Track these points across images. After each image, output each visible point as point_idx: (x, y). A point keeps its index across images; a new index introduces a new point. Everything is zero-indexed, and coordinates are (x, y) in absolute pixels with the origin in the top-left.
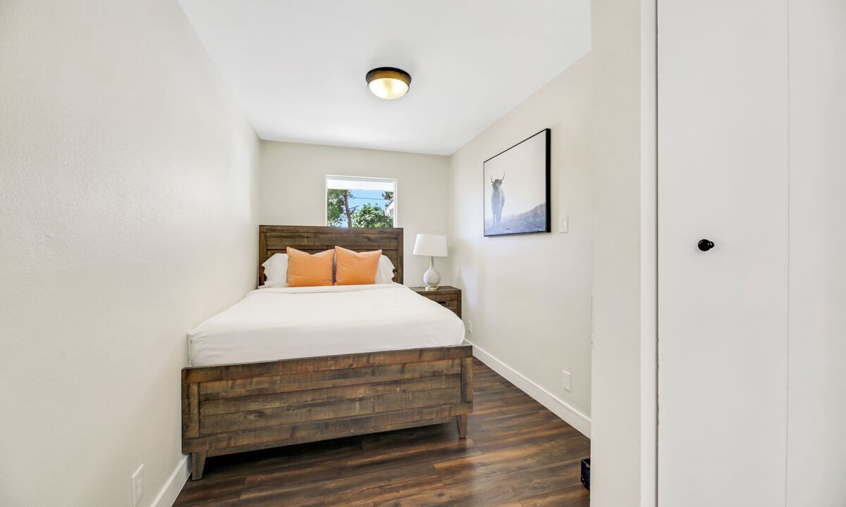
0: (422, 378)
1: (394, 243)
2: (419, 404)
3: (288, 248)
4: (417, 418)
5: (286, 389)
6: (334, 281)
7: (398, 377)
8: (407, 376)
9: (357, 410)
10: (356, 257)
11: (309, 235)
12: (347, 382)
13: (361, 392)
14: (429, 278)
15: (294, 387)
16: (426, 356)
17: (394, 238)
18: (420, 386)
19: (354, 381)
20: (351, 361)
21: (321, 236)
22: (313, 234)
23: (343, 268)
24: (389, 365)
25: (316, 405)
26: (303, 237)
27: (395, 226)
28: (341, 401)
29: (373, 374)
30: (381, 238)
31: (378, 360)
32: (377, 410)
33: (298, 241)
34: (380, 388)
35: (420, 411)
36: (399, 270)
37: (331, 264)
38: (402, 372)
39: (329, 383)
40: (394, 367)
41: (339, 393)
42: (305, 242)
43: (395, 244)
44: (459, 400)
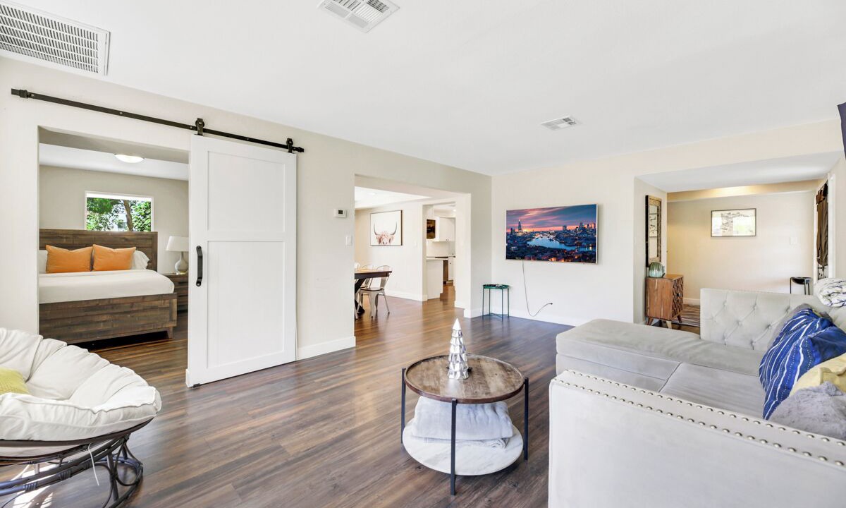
0: (144, 310)
1: (149, 243)
2: (142, 323)
3: (47, 246)
4: (140, 329)
5: (52, 318)
6: (92, 269)
7: (129, 310)
8: (134, 309)
9: (101, 327)
10: (112, 252)
11: (68, 236)
12: (95, 313)
13: (105, 318)
14: (179, 266)
15: (60, 316)
16: (146, 299)
17: (149, 239)
18: (143, 314)
19: (100, 312)
20: (97, 302)
21: (79, 237)
22: (71, 236)
23: (100, 260)
24: (123, 304)
25: (74, 325)
26: (62, 238)
27: (152, 230)
28: (91, 322)
29: (113, 308)
30: (138, 239)
31: (115, 302)
32: (114, 326)
33: (57, 241)
34: (117, 316)
35: (143, 326)
36: (154, 262)
37: (89, 257)
38: (132, 307)
39: (83, 314)
40: (126, 305)
41: (89, 319)
42: (64, 241)
43: (151, 243)
44: (168, 320)
